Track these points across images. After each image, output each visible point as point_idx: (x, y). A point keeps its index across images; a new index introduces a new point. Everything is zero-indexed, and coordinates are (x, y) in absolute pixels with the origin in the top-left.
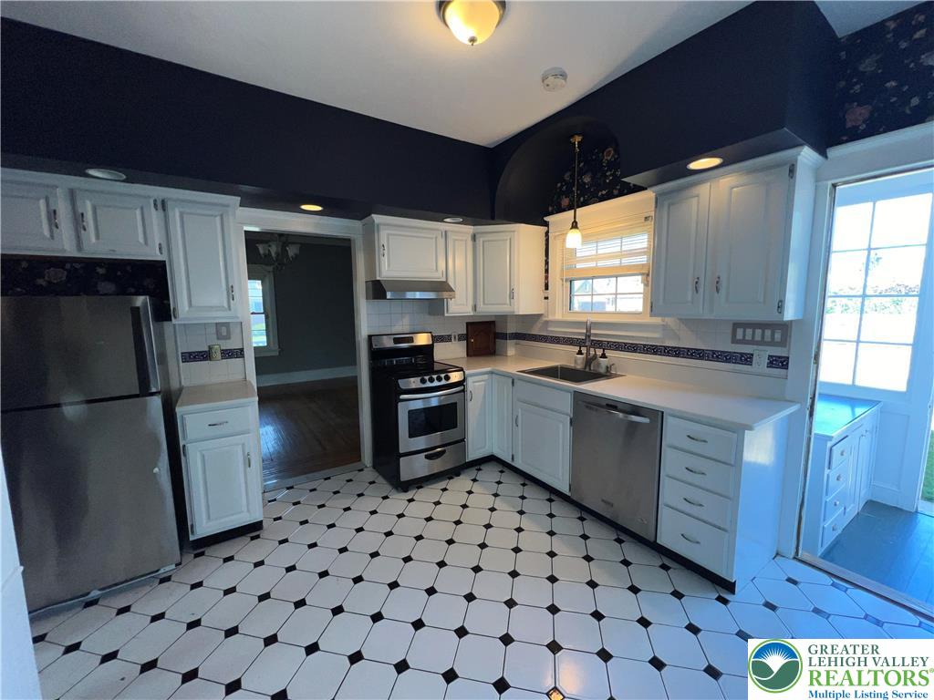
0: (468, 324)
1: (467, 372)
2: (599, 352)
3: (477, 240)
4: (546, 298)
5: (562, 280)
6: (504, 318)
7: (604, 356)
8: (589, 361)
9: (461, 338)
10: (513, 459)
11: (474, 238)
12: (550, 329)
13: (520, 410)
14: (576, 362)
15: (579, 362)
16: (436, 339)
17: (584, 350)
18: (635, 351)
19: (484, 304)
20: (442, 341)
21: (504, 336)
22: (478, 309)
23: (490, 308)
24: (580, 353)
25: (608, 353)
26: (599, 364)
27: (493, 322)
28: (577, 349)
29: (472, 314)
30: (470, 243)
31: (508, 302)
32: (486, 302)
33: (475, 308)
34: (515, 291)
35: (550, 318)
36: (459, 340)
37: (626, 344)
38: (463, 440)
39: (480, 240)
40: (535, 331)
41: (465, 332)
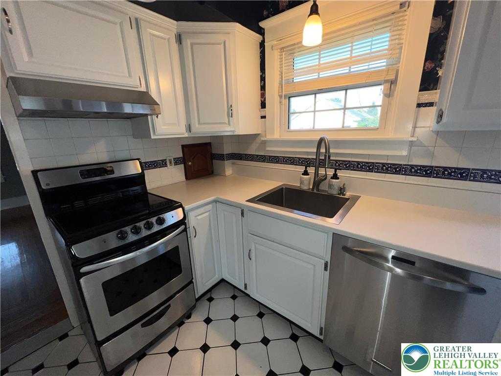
0: (183, 147)
1: (186, 207)
2: (331, 172)
3: (183, 42)
4: (263, 117)
5: (281, 97)
6: (220, 139)
7: (335, 177)
8: (317, 183)
9: (177, 162)
10: (246, 288)
11: (179, 39)
12: (268, 149)
13: (253, 244)
14: (302, 182)
15: (306, 182)
16: (145, 166)
17: (311, 170)
18: (371, 170)
19: (199, 123)
20: (155, 167)
21: (221, 157)
22: (193, 130)
23: (204, 129)
24: (306, 173)
25: (340, 173)
26: (330, 186)
27: (209, 144)
28: (302, 169)
29: (186, 135)
30: (174, 46)
31: (226, 121)
32: (201, 121)
33: (189, 128)
34: (234, 108)
35: (269, 137)
36: (176, 164)
37: (358, 163)
38: (191, 282)
39: (187, 42)
40: (252, 150)
41: (181, 155)
